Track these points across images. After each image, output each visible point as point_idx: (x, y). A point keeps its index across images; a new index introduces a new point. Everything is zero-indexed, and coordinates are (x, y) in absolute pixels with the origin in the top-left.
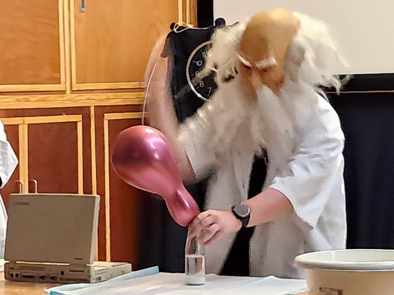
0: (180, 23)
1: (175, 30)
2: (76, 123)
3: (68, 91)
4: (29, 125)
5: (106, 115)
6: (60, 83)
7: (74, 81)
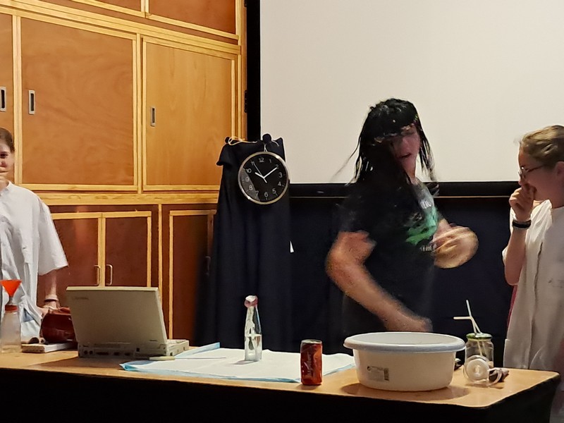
0: (233, 138)
1: (229, 143)
2: (146, 218)
3: (140, 191)
4: (106, 218)
5: (171, 211)
6: (133, 185)
7: (145, 183)
